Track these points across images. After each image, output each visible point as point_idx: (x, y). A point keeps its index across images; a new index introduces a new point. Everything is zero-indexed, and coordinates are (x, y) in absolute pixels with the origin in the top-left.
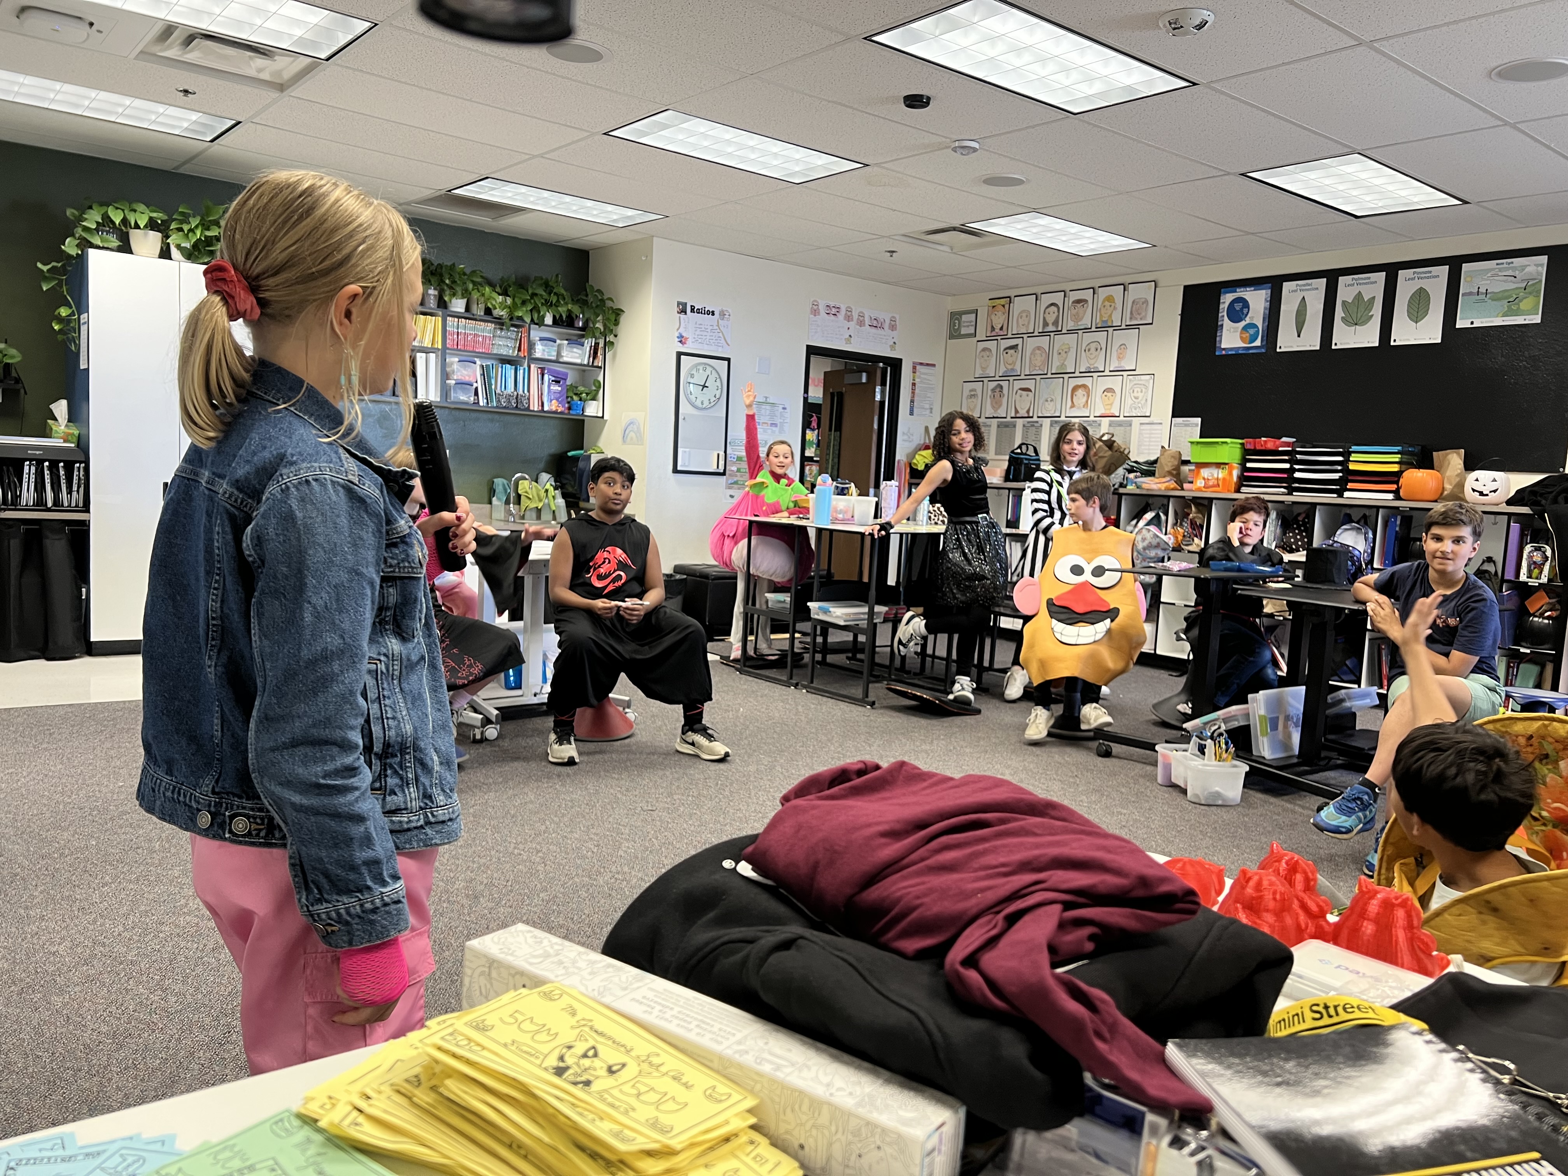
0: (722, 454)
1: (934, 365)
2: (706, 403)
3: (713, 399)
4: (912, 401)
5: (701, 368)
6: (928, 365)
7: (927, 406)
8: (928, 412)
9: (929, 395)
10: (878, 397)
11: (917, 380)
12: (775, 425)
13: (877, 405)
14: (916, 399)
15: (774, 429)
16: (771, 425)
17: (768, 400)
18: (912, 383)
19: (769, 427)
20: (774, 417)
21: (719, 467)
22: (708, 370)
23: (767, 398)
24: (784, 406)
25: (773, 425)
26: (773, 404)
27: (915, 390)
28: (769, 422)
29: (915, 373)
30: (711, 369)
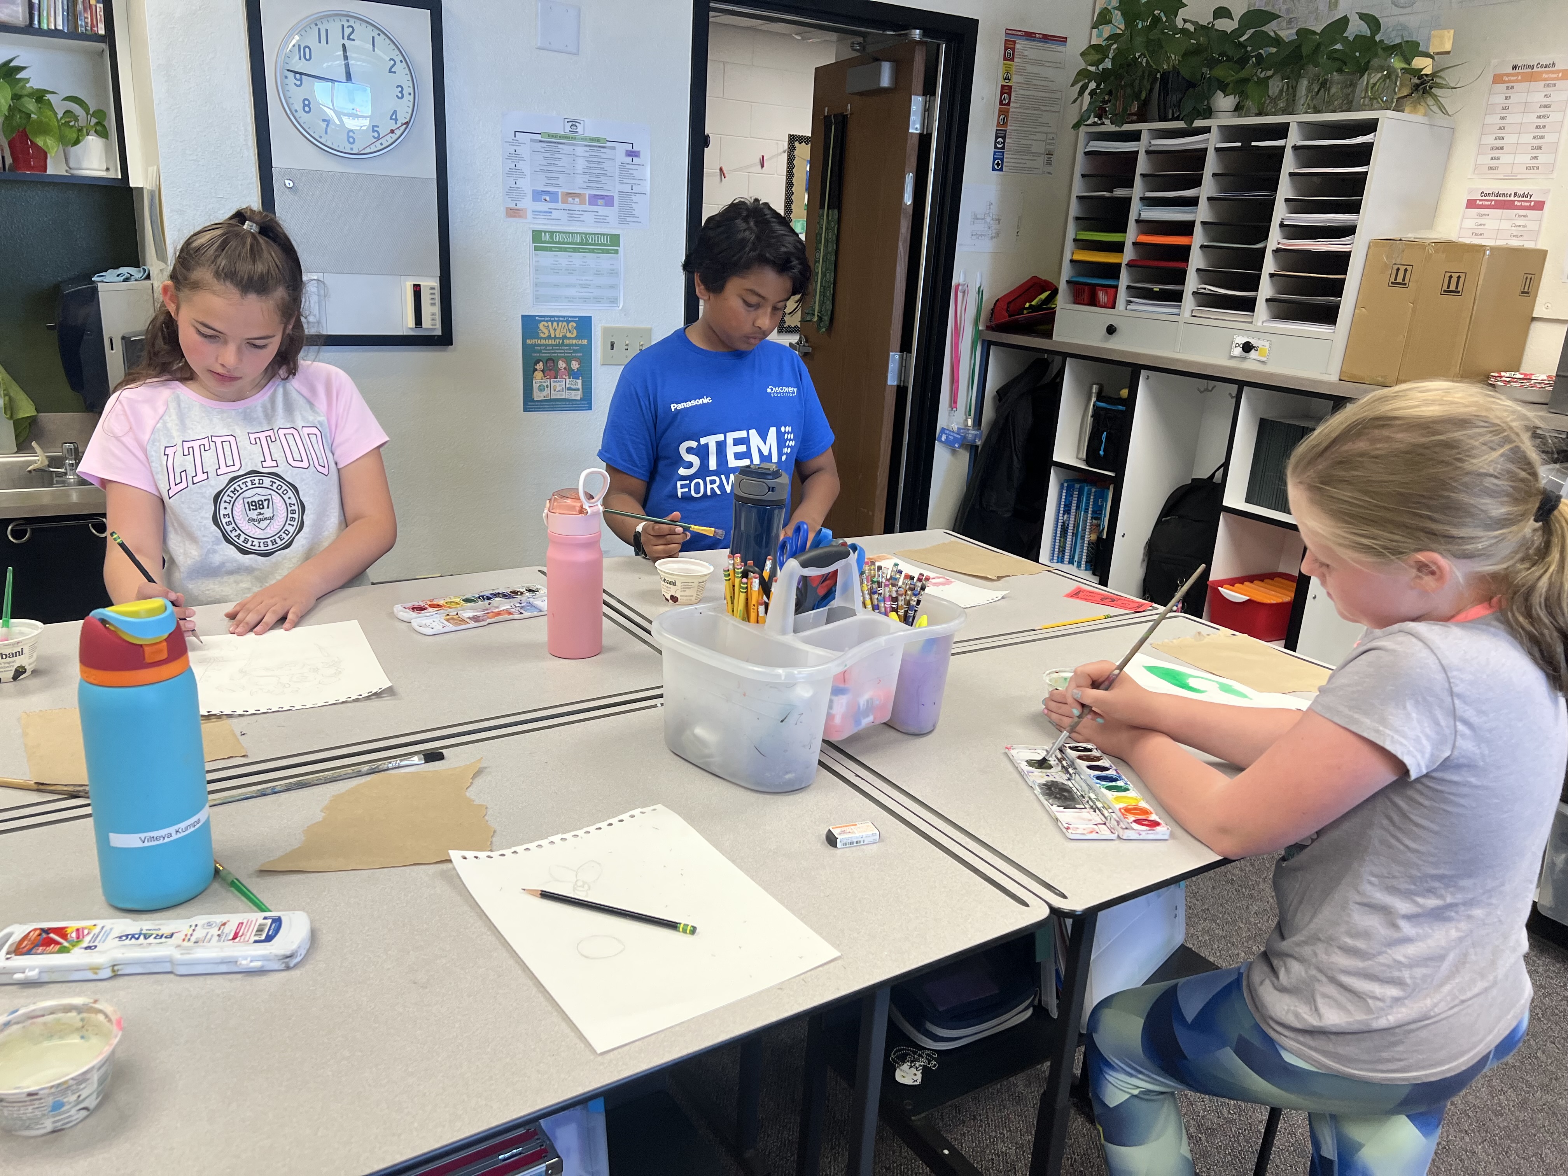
0: (431, 284)
1: (1063, 41)
2: (366, 138)
3: (386, 123)
4: (1001, 134)
5: (334, 29)
6: (1044, 38)
7: (1040, 147)
8: (1041, 161)
9: (1045, 117)
10: (915, 127)
11: (1015, 79)
12: (608, 201)
13: (912, 147)
14: (1011, 127)
15: (602, 210)
16: (594, 199)
17: (580, 129)
18: (1002, 86)
19: (587, 207)
20: (603, 179)
21: (426, 322)
22: (363, 33)
23: (574, 123)
24: (629, 147)
25: (600, 202)
26: (597, 143)
27: (1008, 104)
28: (588, 192)
29: (1012, 60)
30: (372, 33)
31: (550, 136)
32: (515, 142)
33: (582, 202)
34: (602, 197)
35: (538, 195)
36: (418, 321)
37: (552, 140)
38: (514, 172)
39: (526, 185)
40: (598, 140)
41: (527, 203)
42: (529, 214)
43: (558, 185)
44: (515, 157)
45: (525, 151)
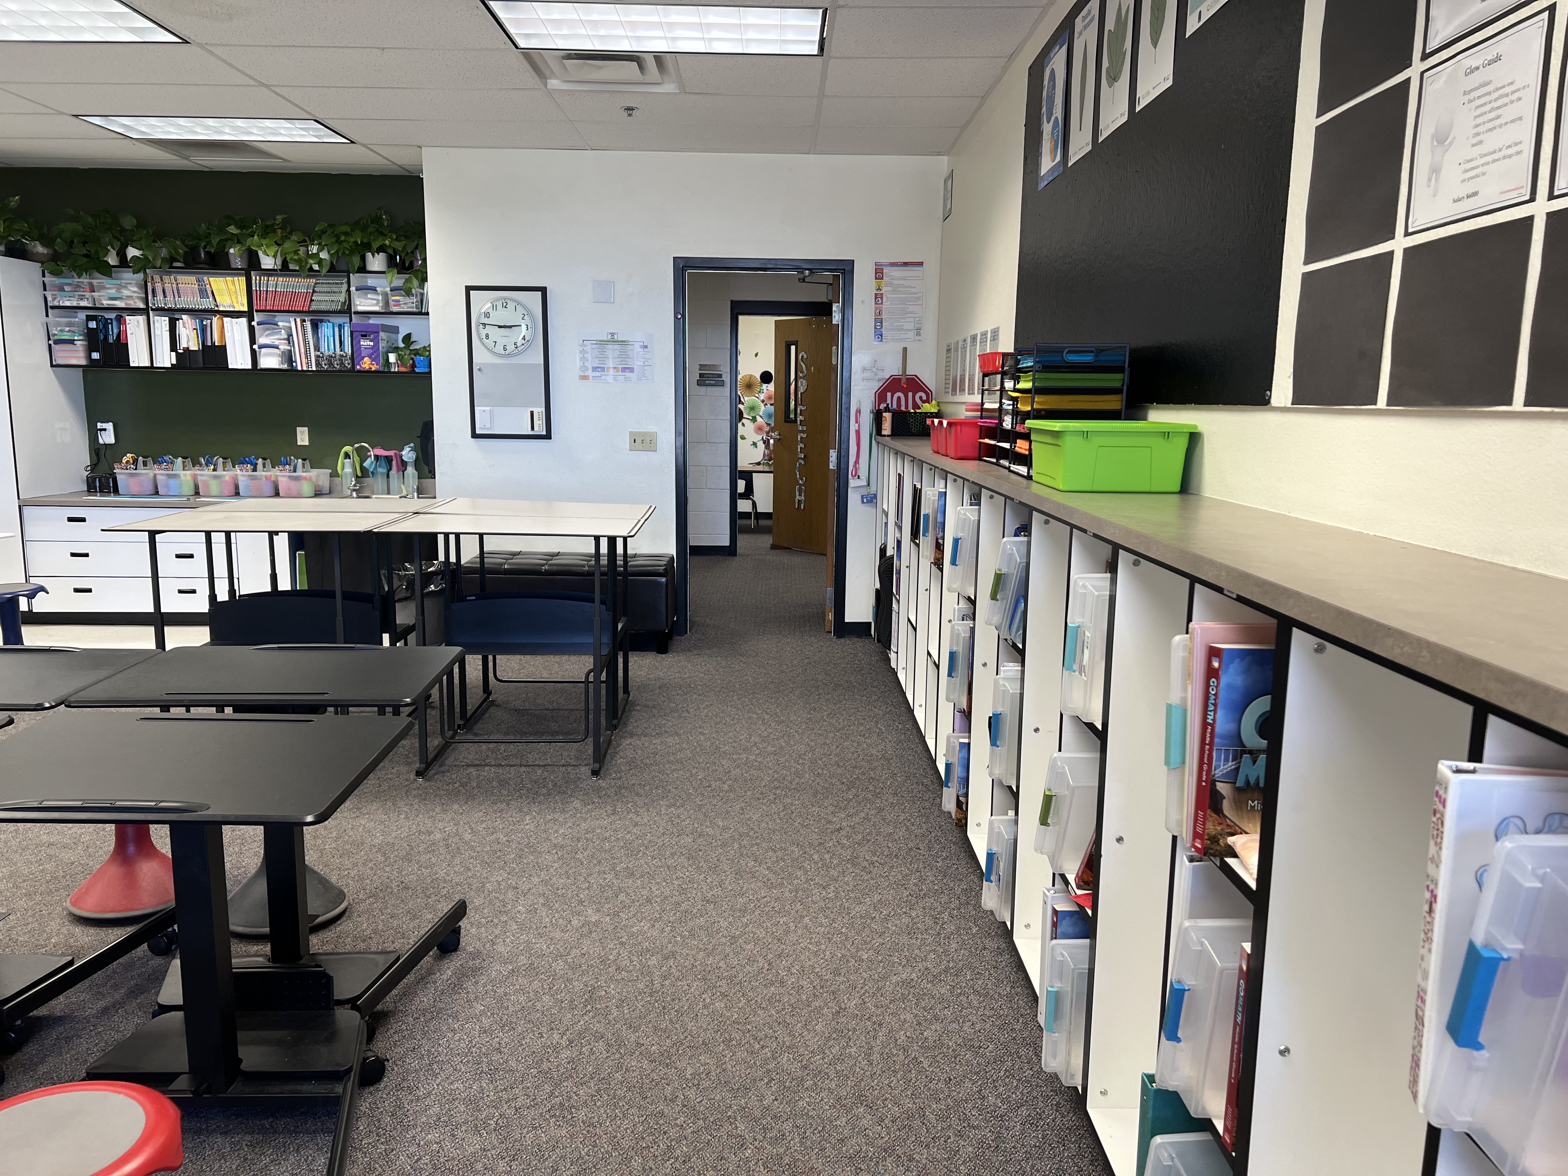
0: (539, 410)
1: (921, 264)
2: (511, 348)
3: (520, 341)
4: (879, 321)
5: (499, 304)
6: (906, 264)
7: (910, 326)
8: (911, 335)
9: (911, 308)
10: (836, 319)
11: (884, 290)
12: (631, 370)
13: (835, 331)
14: (884, 316)
15: (628, 374)
16: (624, 370)
17: (616, 337)
18: (876, 294)
19: (620, 373)
20: (628, 360)
21: (536, 428)
22: (511, 305)
23: (613, 334)
24: (642, 344)
25: (627, 370)
26: (623, 343)
27: (882, 303)
28: (620, 366)
29: (882, 278)
30: (515, 304)
31: (600, 341)
32: (583, 345)
33: (618, 371)
34: (628, 368)
35: (595, 369)
36: (533, 428)
37: (602, 343)
38: (583, 359)
39: (589, 365)
40: (625, 341)
41: (590, 373)
42: (591, 378)
43: (604, 364)
44: (583, 352)
45: (588, 349)
